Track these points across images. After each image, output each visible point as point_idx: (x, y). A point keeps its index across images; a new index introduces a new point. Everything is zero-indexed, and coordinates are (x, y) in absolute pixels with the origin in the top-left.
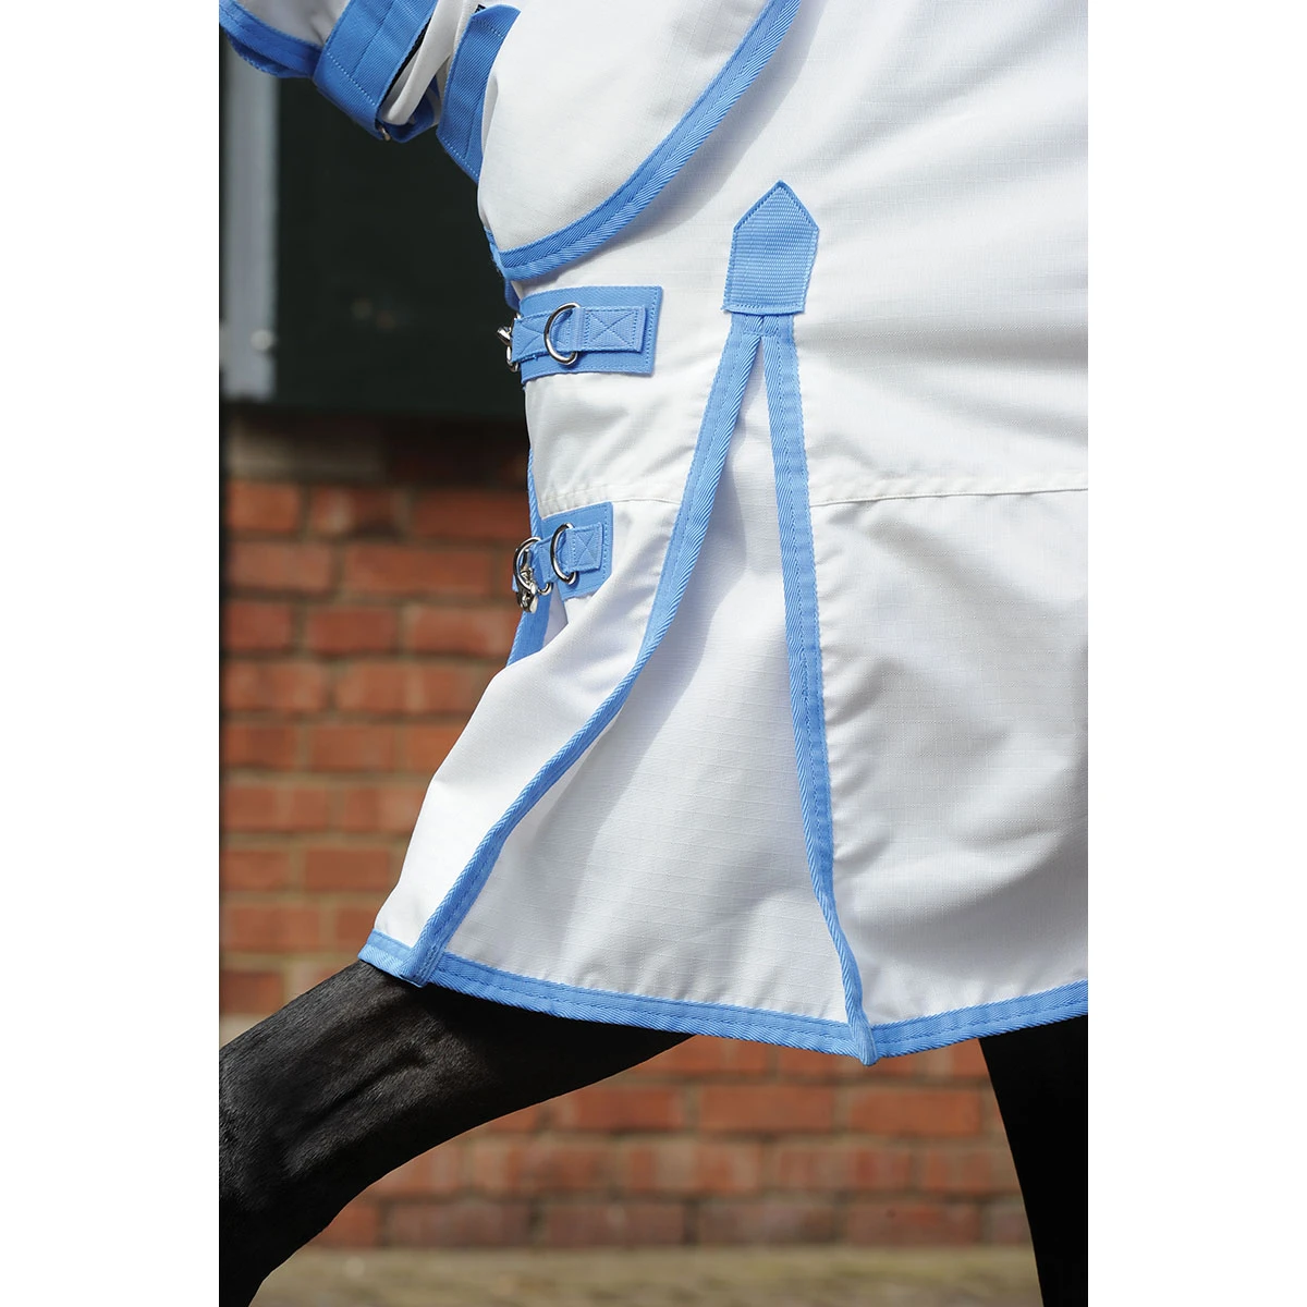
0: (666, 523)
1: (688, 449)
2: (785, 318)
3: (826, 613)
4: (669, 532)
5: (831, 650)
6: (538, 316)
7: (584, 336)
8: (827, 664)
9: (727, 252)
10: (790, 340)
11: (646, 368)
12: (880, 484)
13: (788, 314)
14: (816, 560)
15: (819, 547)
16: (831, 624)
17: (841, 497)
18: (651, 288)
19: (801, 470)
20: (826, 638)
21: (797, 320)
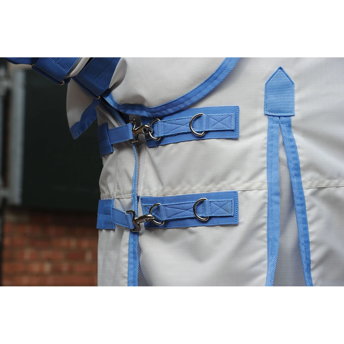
0: (264, 197)
1: (264, 168)
2: (288, 117)
3: (311, 229)
4: (266, 201)
5: (313, 242)
6: (179, 119)
7: (208, 126)
8: (312, 248)
9: (263, 93)
10: (290, 126)
11: (236, 137)
12: (327, 181)
13: (289, 116)
14: (307, 209)
15: (307, 204)
16: (313, 233)
17: (314, 186)
18: (235, 107)
19: (298, 175)
20: (311, 238)
21: (292, 118)
